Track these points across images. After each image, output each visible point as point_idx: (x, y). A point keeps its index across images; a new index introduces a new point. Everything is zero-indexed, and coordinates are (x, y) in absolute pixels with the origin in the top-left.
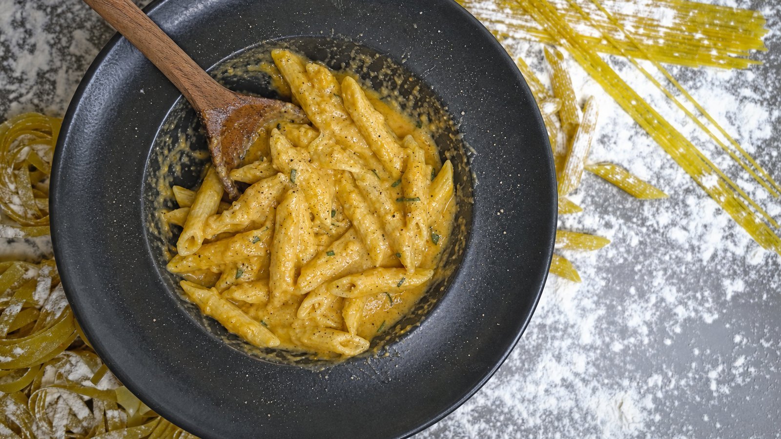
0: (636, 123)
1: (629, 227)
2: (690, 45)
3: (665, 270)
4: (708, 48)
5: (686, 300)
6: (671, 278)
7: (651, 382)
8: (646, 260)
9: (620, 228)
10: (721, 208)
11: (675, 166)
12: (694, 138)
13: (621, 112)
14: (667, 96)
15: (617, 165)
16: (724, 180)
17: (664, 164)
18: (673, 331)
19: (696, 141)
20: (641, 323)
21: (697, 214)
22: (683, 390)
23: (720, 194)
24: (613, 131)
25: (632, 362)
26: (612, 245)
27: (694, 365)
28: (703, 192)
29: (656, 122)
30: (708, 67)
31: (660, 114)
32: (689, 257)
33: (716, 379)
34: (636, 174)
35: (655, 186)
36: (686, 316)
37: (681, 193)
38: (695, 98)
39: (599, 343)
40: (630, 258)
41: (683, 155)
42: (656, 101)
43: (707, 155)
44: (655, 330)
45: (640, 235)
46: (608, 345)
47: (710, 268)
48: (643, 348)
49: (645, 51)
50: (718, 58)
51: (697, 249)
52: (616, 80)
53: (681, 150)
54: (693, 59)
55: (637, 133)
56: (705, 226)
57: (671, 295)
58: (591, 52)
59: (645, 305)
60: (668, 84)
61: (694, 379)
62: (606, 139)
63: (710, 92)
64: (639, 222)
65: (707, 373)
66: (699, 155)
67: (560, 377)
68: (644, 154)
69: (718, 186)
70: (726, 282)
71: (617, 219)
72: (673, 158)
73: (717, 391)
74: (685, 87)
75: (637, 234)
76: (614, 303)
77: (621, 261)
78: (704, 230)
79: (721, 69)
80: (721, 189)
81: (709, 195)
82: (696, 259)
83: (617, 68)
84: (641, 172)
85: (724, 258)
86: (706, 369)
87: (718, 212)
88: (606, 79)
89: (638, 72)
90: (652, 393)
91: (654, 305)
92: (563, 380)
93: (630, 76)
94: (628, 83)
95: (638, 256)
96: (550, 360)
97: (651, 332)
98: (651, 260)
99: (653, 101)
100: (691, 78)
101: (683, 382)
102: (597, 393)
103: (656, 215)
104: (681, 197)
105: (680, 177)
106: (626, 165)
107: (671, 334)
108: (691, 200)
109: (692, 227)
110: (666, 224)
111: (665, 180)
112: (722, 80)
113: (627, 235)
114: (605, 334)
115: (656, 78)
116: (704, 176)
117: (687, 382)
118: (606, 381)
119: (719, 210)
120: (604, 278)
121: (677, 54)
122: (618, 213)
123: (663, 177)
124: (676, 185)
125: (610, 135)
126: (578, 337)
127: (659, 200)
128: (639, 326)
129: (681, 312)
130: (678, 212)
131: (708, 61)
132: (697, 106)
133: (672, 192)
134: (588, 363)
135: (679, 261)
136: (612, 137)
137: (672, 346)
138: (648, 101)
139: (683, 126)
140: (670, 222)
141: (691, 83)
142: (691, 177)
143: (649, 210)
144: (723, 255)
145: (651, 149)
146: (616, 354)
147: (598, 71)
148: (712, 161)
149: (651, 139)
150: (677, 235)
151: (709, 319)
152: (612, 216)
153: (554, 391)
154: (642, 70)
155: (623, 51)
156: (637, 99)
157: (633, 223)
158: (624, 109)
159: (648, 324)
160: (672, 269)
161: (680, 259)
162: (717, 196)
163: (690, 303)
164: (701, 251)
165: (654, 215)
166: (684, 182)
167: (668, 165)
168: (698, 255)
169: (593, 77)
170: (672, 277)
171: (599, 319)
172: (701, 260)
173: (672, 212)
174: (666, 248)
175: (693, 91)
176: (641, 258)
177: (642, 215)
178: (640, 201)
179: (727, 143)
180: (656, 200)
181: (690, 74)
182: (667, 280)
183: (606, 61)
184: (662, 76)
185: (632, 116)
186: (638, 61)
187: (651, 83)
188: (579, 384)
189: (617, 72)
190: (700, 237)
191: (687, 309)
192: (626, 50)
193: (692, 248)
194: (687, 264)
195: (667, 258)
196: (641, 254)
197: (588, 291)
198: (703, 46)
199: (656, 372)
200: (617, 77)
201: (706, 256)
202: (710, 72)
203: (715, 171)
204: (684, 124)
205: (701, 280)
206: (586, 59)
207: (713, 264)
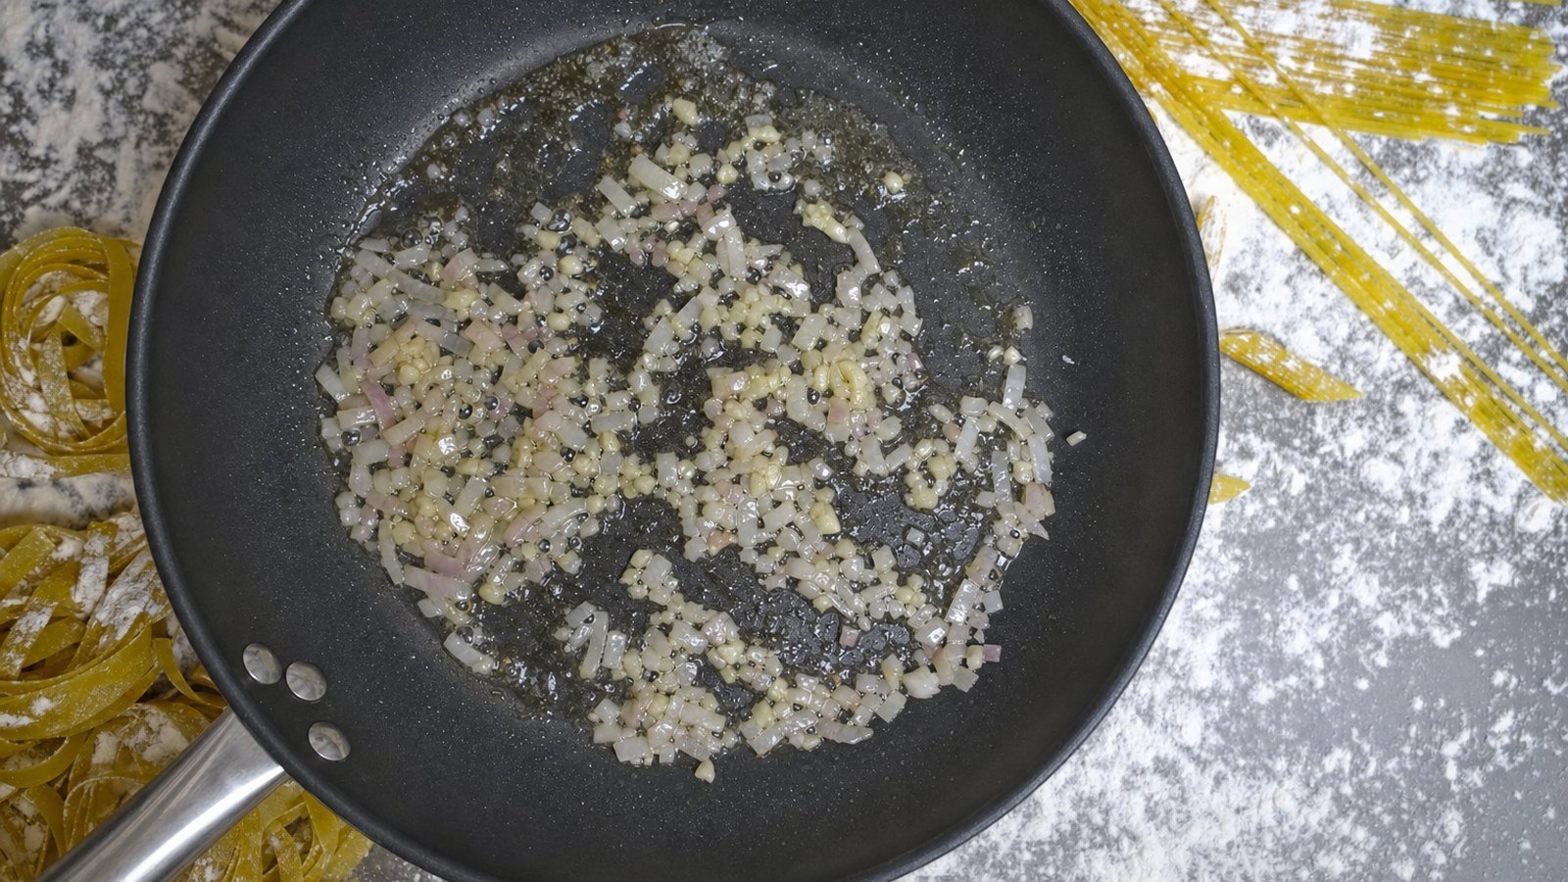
0: (1300, 251)
1: (1285, 457)
2: (1405, 95)
3: (1357, 542)
4: (1441, 102)
5: (1398, 602)
6: (1367, 558)
7: (1330, 763)
8: (1318, 522)
9: (1268, 460)
10: (1467, 420)
11: (1377, 337)
12: (1413, 281)
13: (1270, 228)
14: (1360, 197)
15: (1262, 332)
16: (1473, 364)
17: (1354, 332)
18: (1373, 662)
19: (1417, 287)
20: (1310, 648)
21: (1420, 431)
22: (1392, 778)
23: (1464, 392)
24: (1254, 266)
25: (1292, 725)
26: (1253, 492)
27: (1413, 730)
28: (1431, 389)
29: (1338, 247)
30: (1440, 140)
31: (1347, 232)
32: (1404, 516)
33: (1457, 758)
34: (1299, 353)
35: (1336, 375)
36: (1398, 633)
37: (1388, 389)
38: (1416, 200)
39: (1227, 685)
40: (1288, 519)
41: (1391, 315)
42: (1338, 207)
43: (1439, 312)
44: (1337, 660)
45: (1308, 472)
46: (1244, 691)
47: (1445, 538)
48: (1314, 696)
49: (1318, 107)
50: (1462, 122)
51: (1419, 501)
52: (1260, 166)
53: (1389, 305)
54: (1411, 124)
55: (1301, 269)
56: (1436, 456)
57: (1367, 591)
58: (1211, 108)
59: (1317, 612)
60: (1363, 173)
61: (1414, 757)
62: (1241, 283)
63: (1445, 189)
64: (1307, 447)
65: (1440, 745)
66: (1422, 314)
67: (1151, 754)
68: (1315, 313)
69: (1460, 376)
70: (1477, 568)
71: (1263, 440)
72: (1372, 321)
73: (1459, 781)
74: (1396, 180)
75: (1302, 471)
76: (1258, 607)
77: (1271, 523)
78: (1434, 463)
79: (1467, 143)
80: (1466, 382)
81: (1443, 394)
82: (1417, 520)
83: (1262, 140)
84: (1308, 346)
85: (1473, 519)
86: (1438, 738)
87: (1461, 427)
88: (1239, 163)
89: (1302, 149)
90: (1332, 785)
91: (1334, 612)
92: (1157, 759)
93: (1288, 157)
94: (1285, 172)
95: (1304, 514)
96: (1133, 720)
97: (1329, 665)
98: (1329, 522)
99: (1331, 206)
100: (1409, 161)
101: (1392, 764)
102: (1223, 786)
103: (1340, 433)
104: (1388, 398)
105: (1386, 357)
106: (1280, 334)
107: (1369, 668)
108: (1408, 404)
109: (1409, 456)
110: (1358, 451)
111: (1356, 364)
112: (1469, 166)
113: (1281, 472)
114: (1239, 668)
115: (1340, 162)
116: (1434, 355)
117: (1399, 763)
118: (1242, 762)
119: (1463, 422)
120: (1236, 559)
121: (1380, 115)
122: (1265, 428)
123: (1352, 358)
124: (1378, 374)
125: (1249, 273)
126: (1186, 674)
127: (1346, 403)
128: (1307, 652)
129: (1387, 625)
130: (1381, 427)
131: (1441, 127)
132: (1418, 217)
133: (1371, 387)
134: (1207, 726)
135: (1384, 524)
136: (1252, 277)
137: (1369, 693)
138: (1324, 207)
139: (1392, 256)
140: (1366, 447)
141: (1407, 171)
142: (1408, 358)
143: (1325, 423)
144: (1470, 511)
145: (1329, 302)
146: (1260, 708)
147: (1224, 148)
148: (1448, 326)
149: (1328, 281)
150: (1381, 473)
151: (1443, 639)
152: (1252, 436)
153: (1139, 781)
154: (1312, 146)
155: (1273, 107)
156: (1302, 202)
157: (1295, 449)
158: (1276, 224)
159: (1325, 649)
160: (1371, 540)
161: (1386, 520)
162: (1458, 396)
163: (1406, 606)
164: (1428, 503)
165: (1334, 433)
166: (1395, 368)
167: (1361, 334)
168: (1422, 512)
169: (1215, 160)
170: (1370, 555)
171: (1228, 639)
172: (1428, 523)
173: (1370, 427)
174: (1359, 499)
175: (1411, 187)
176: (1310, 519)
177: (1311, 431)
178: (1309, 405)
179: (1477, 291)
180: (1339, 403)
181: (1405, 154)
182: (1360, 561)
183: (1240, 127)
184: (1350, 156)
185: (1290, 236)
186: (1303, 126)
187: (1328, 171)
188: (1189, 769)
189: (1263, 149)
190: (1426, 477)
191: (1401, 619)
192: (1281, 105)
193: (1410, 497)
194: (1401, 529)
195: (1361, 517)
196: (1310, 511)
197: (1206, 584)
198: (1432, 99)
199: (1339, 744)
200: (1262, 158)
201: (1438, 515)
202: (1445, 149)
203: (1455, 347)
204: (1393, 252)
205: (1426, 562)
206: (1200, 123)
207: (1451, 531)
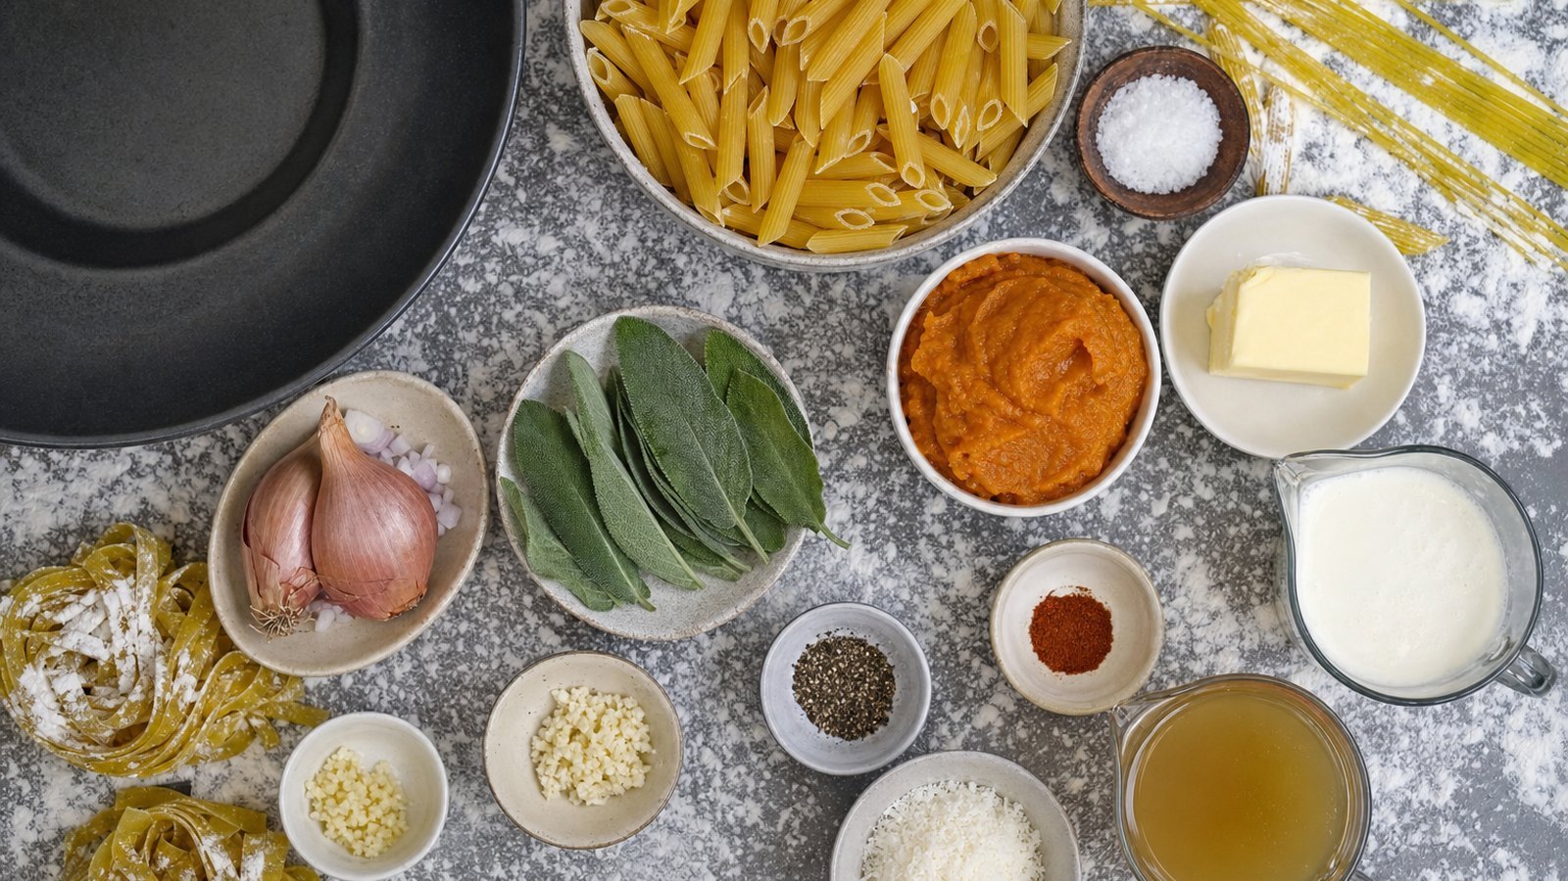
3: (1453, 372)
5: (1499, 422)
24: (1324, 138)
32: (1493, 343)
35: (1413, 223)
51: (1505, 327)
57: (1470, 415)
62: (1315, 151)
68: (1386, 171)
78: (1513, 292)
82: (1506, 344)
84: (1386, 202)
106: (1356, 192)
109: (1490, 288)
110: (1443, 290)
111: (1430, 211)
123: (1425, 207)
125: (1321, 142)
129: (1494, 444)
130: (1460, 265)
135: (1476, 353)
136: (1325, 145)
140: (1449, 285)
144: (1553, 330)
150: (1466, 307)
151: (1546, 450)
160: (1466, 369)
161: (1477, 348)
163: (1507, 425)
164: (1513, 328)
168: (1509, 337)
170: (1467, 383)
172: (1516, 346)
173: (1451, 267)
174: (1450, 333)
182: (1459, 390)
190: (1508, 305)
191: (1504, 437)
193: (1497, 326)
194: (1492, 355)
195: (1454, 349)
201: (1524, 338)
205: (1520, 382)
207: (1538, 351)
